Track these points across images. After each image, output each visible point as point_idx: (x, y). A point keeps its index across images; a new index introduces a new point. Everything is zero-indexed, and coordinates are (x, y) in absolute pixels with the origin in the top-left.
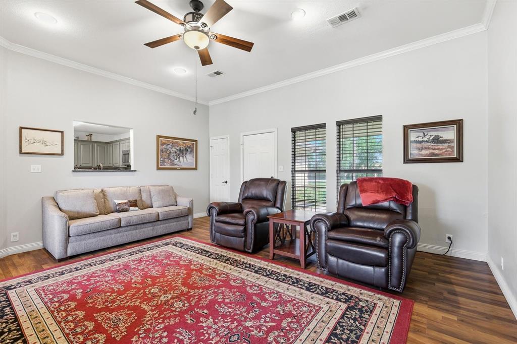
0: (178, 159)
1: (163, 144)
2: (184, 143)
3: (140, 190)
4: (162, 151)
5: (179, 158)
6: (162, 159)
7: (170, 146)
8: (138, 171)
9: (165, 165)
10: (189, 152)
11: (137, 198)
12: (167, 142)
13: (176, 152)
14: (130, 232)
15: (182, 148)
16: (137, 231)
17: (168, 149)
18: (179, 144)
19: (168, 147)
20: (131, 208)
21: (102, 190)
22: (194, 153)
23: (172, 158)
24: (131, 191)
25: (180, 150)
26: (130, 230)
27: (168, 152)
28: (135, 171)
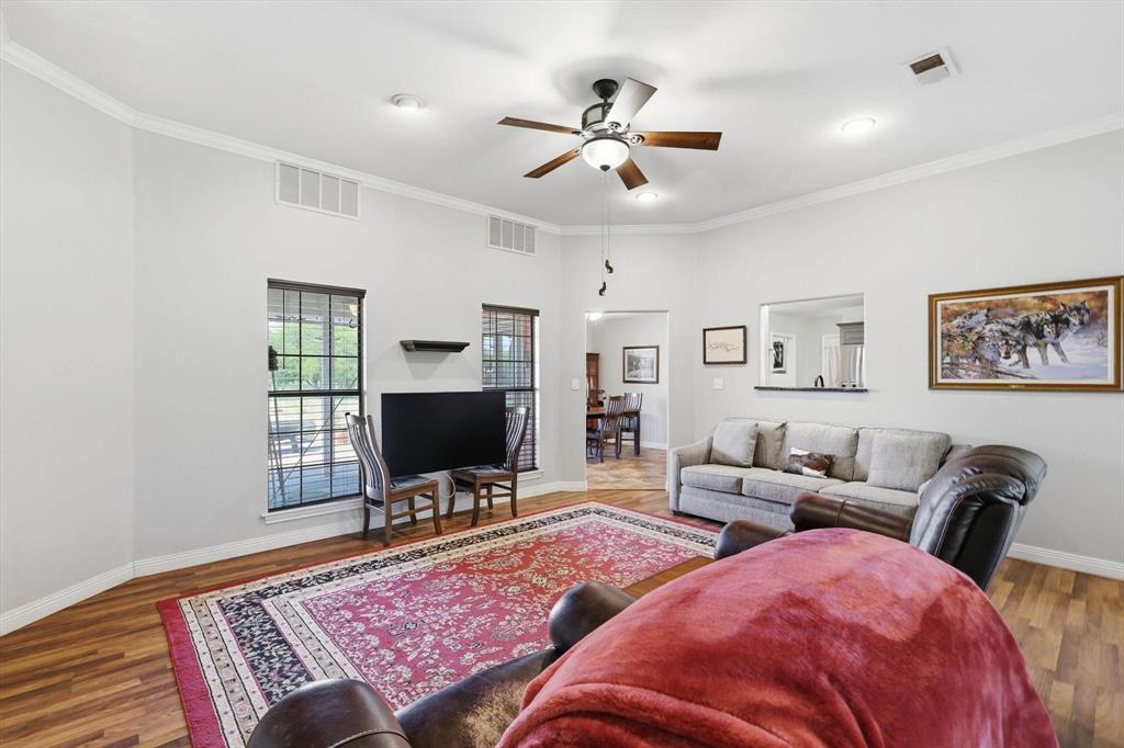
0: (1015, 357)
1: (948, 317)
2: (1044, 299)
3: (857, 435)
4: (948, 336)
5: (1023, 352)
6: (948, 360)
7: (981, 316)
8: (875, 391)
9: (960, 377)
10: (1075, 329)
11: (839, 452)
12: (965, 308)
13: (1004, 334)
14: (758, 511)
15: (1033, 319)
16: (773, 515)
17: (971, 329)
18: (1016, 308)
19: (970, 323)
20: (806, 470)
21: (783, 425)
22: (1105, 326)
23: (989, 355)
24: (832, 435)
25: (1027, 326)
26: (759, 508)
27: (975, 338)
28: (866, 390)
